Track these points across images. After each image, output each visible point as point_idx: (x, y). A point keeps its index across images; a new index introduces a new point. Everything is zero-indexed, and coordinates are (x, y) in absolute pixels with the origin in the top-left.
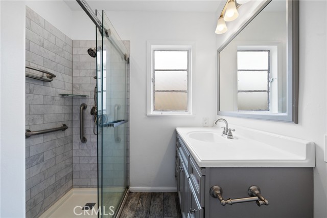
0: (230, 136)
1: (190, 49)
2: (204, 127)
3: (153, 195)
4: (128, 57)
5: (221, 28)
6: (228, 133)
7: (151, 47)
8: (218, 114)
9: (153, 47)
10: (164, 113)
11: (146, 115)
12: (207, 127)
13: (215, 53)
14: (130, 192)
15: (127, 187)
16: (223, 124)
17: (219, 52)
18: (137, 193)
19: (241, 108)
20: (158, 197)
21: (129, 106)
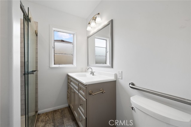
0: (93, 74)
1: (75, 34)
2: (81, 72)
3: (55, 111)
4: (37, 32)
5: (89, 28)
6: (92, 73)
7: (52, 29)
8: (88, 66)
9: (54, 29)
10: (61, 66)
11: (50, 67)
12: (83, 72)
13: (86, 38)
14: (38, 114)
15: (37, 112)
16: (90, 70)
17: (88, 38)
18: (43, 113)
19: (96, 63)
20: (58, 111)
21: (37, 62)
